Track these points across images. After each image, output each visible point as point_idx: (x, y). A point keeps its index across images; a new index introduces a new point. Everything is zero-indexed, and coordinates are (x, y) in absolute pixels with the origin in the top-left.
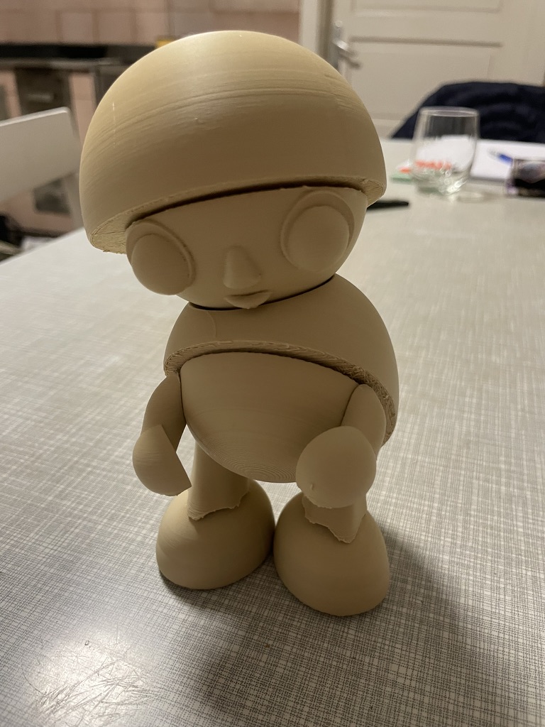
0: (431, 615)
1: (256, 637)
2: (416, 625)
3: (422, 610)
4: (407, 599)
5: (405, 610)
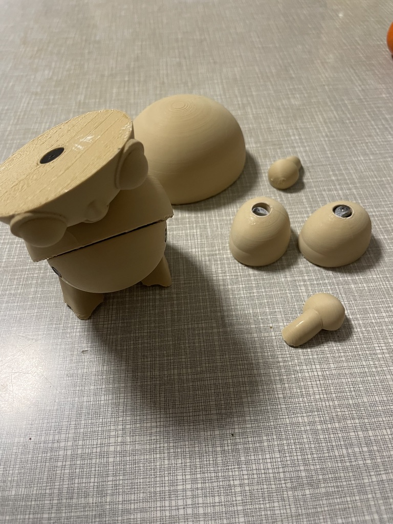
1: (262, 325)
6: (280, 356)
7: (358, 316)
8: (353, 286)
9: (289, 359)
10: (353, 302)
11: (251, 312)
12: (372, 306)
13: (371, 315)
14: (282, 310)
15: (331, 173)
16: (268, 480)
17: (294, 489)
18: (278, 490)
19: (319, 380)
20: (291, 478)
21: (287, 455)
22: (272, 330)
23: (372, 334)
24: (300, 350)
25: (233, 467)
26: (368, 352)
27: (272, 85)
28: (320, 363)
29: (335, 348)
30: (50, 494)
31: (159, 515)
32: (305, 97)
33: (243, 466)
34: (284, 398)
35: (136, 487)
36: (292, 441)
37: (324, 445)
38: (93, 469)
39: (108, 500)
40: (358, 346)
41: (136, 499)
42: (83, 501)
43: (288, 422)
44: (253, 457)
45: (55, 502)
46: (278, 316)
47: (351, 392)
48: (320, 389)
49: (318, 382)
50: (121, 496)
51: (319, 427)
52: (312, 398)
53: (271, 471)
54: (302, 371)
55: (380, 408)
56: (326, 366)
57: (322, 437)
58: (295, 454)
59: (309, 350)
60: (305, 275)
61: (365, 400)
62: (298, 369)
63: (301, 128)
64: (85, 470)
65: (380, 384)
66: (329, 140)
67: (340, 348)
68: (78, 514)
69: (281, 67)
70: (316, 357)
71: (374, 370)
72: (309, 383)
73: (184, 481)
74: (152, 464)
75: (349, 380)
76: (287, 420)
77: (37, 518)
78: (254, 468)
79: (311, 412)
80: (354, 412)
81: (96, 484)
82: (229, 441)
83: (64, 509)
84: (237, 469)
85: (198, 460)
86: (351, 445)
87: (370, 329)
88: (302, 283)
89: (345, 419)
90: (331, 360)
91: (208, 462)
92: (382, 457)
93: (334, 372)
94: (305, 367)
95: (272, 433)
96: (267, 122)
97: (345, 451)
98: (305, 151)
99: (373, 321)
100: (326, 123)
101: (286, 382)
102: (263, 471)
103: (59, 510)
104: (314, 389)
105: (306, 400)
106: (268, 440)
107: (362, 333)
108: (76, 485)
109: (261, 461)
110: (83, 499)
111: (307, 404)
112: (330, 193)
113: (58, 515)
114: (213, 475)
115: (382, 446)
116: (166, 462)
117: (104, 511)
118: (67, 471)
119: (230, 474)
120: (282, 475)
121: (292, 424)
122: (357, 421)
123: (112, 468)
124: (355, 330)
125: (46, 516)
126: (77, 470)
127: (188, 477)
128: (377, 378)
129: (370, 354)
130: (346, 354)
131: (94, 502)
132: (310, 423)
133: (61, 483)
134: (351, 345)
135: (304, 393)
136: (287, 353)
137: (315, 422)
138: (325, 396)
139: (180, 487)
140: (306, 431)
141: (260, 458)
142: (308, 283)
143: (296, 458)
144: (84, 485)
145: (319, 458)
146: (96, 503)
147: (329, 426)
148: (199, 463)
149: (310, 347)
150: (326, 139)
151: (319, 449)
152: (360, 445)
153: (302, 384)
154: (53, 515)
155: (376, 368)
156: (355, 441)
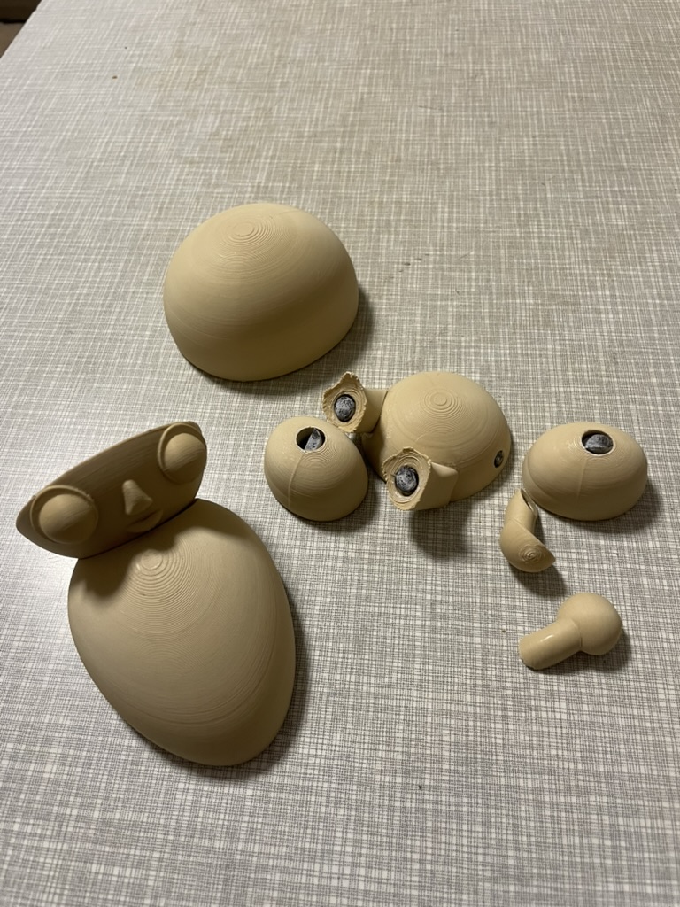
0: (629, 566)
1: (490, 626)
2: (619, 578)
3: (620, 563)
4: (604, 555)
5: (605, 566)
6: (509, 680)
7: (643, 633)
8: (645, 581)
9: (522, 686)
10: (640, 609)
11: (478, 601)
12: (669, 621)
13: (664, 635)
14: (525, 605)
15: (652, 370)
16: (459, 861)
17: (494, 880)
18: (471, 878)
19: (561, 727)
20: (492, 865)
21: (493, 830)
22: (505, 635)
23: (658, 667)
24: (541, 676)
25: (414, 833)
26: (645, 695)
27: (583, 181)
28: (568, 701)
29: (595, 680)
30: (166, 826)
31: (304, 881)
32: (636, 212)
33: (428, 835)
34: (504, 745)
35: (278, 836)
36: (504, 812)
37: (549, 825)
38: (224, 801)
39: (239, 848)
40: (632, 683)
41: (276, 853)
42: (207, 843)
43: (503, 782)
44: (444, 825)
45: (171, 838)
46: (518, 614)
47: (605, 752)
48: (559, 741)
49: (559, 730)
50: (257, 846)
51: (547, 799)
52: (545, 752)
53: (465, 849)
54: (538, 709)
55: (644, 786)
56: (575, 707)
57: (548, 813)
58: (504, 831)
59: (555, 677)
60: (573, 551)
61: (625, 769)
62: (533, 704)
63: (618, 275)
64: (214, 800)
65: (652, 748)
66: (662, 305)
67: (603, 681)
68: (199, 859)
69: (606, 142)
70: (563, 689)
71: (648, 725)
72: (546, 729)
73: (345, 840)
74: (304, 809)
75: (607, 734)
76: (503, 779)
77: (145, 856)
78: (443, 840)
79: (540, 773)
80: (603, 785)
81: (226, 823)
82: (414, 796)
83: (181, 849)
84: (418, 838)
85: (366, 815)
86: (589, 834)
87: (657, 658)
88: (565, 565)
89: (588, 792)
90: (585, 699)
91: (380, 820)
92: (630, 858)
93: (586, 718)
94: (543, 703)
95: (477, 795)
96: (562, 257)
97: (577, 840)
98: (616, 323)
99: (665, 645)
100: (663, 268)
101: (511, 721)
102: (454, 848)
103: (174, 850)
104: (551, 740)
105: (535, 753)
106: (470, 805)
107: (644, 663)
108: (200, 820)
109: (455, 832)
110: (207, 840)
111: (536, 761)
112: (643, 407)
113: (173, 857)
114: (385, 839)
115: (634, 843)
116: (323, 810)
117: (232, 862)
118: (190, 798)
119: (409, 842)
120: (480, 858)
121: (508, 786)
122: (605, 799)
123: (249, 804)
124: (634, 656)
125: (156, 855)
126: (204, 799)
127: (350, 836)
128: (650, 738)
129: (648, 699)
130: (610, 693)
131: (222, 846)
132: (534, 790)
133: (181, 813)
134: (622, 680)
135: (535, 742)
136: (521, 676)
137: (541, 790)
138: (565, 753)
139: (337, 848)
140: (527, 801)
141: (455, 827)
142: (575, 565)
143: (504, 837)
144: (210, 821)
145: (538, 844)
146: (223, 849)
147: (563, 799)
148: (367, 819)
149: (558, 673)
150: (658, 302)
151: (541, 831)
152: (601, 836)
153: (534, 728)
154: (166, 856)
155: (652, 722)
156: (594, 828)
